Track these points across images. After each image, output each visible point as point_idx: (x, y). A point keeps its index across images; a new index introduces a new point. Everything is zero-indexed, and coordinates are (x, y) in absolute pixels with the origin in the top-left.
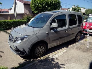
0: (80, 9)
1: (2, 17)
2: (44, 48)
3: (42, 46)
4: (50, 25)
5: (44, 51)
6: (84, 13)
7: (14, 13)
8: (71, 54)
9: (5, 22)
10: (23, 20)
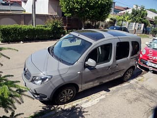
0: (147, 14)
1: (11, 18)
2: (72, 92)
3: (69, 90)
4: (85, 62)
5: (72, 95)
6: (153, 20)
7: (31, 13)
8: (109, 105)
9: (15, 30)
10: (46, 27)
